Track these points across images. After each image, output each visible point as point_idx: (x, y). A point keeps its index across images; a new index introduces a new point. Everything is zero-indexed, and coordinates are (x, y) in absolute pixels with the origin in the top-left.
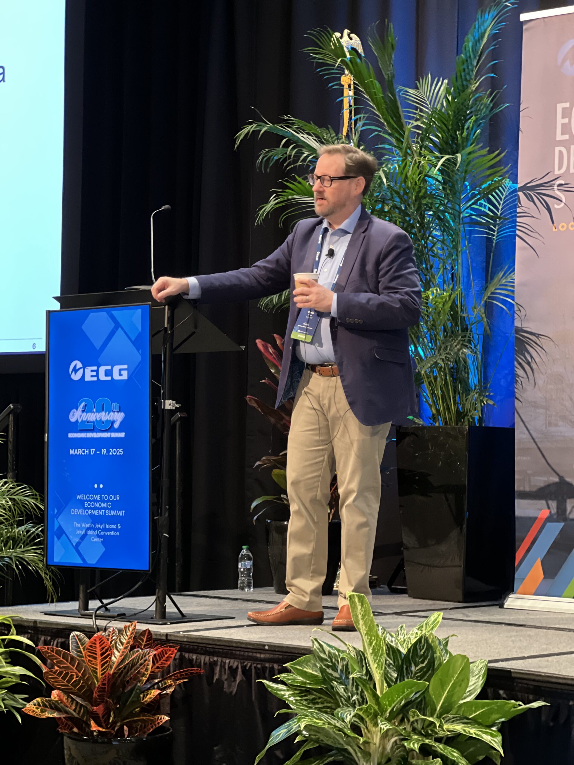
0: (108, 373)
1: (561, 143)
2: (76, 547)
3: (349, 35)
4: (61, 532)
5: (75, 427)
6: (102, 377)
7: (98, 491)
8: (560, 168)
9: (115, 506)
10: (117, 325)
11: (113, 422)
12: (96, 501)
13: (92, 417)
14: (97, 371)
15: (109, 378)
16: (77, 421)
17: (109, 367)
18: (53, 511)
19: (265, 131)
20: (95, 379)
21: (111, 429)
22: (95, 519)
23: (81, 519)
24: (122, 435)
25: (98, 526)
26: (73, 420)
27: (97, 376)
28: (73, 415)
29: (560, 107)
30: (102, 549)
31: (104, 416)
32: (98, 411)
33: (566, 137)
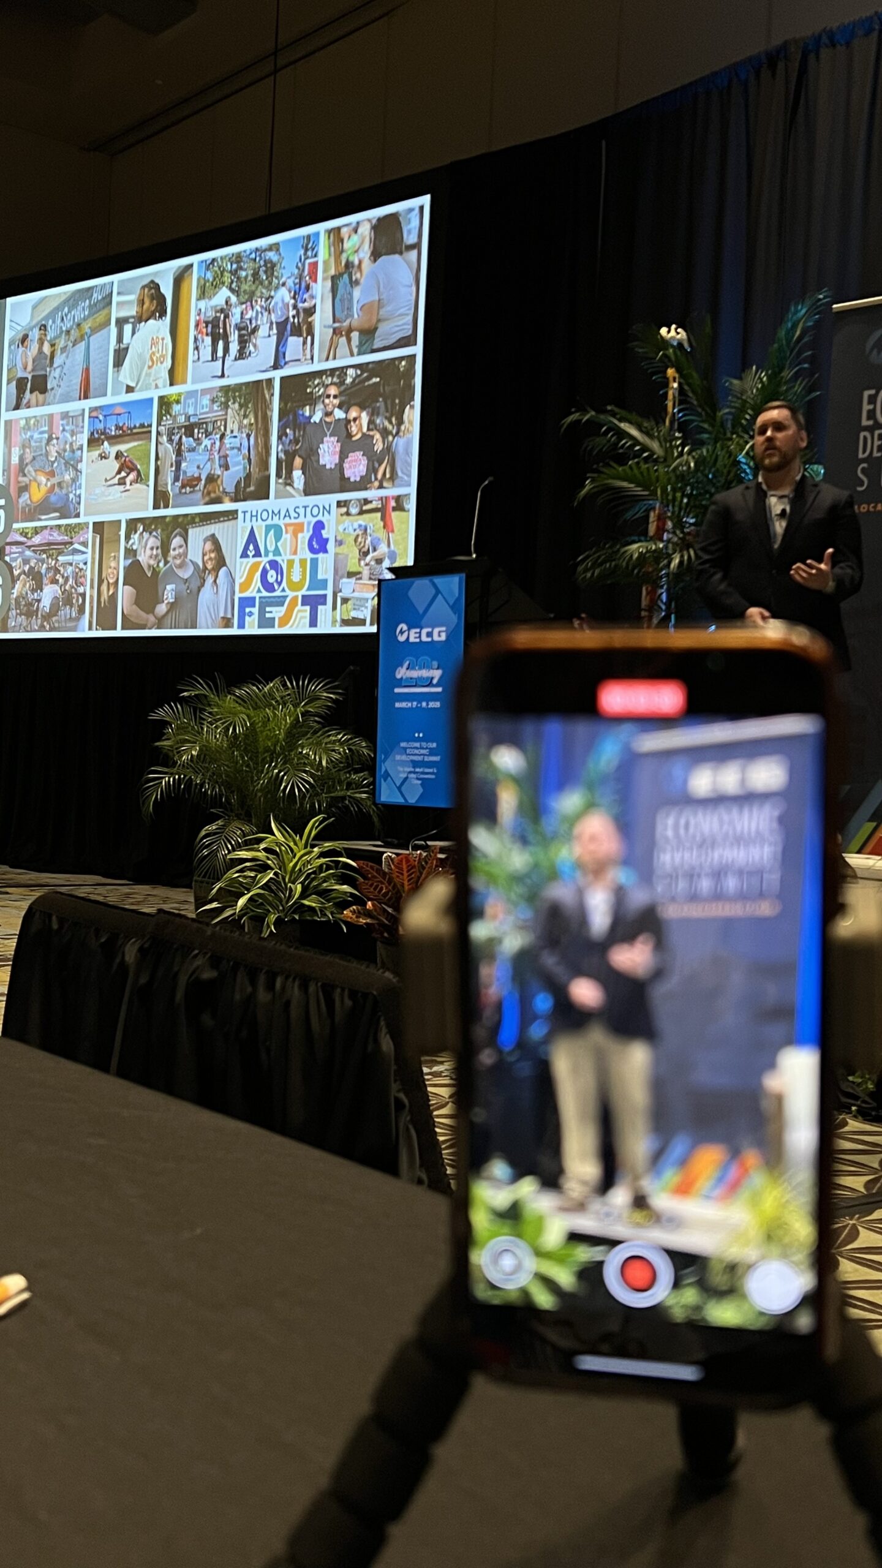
0: (429, 635)
1: (866, 428)
2: (399, 788)
3: (676, 329)
4: (387, 775)
5: (400, 683)
6: (424, 638)
7: (419, 740)
8: (864, 451)
9: (432, 752)
10: (438, 592)
11: (432, 678)
12: (417, 748)
13: (414, 674)
14: (420, 633)
15: (429, 639)
16: (402, 678)
17: (430, 630)
18: (380, 756)
19: (587, 420)
20: (418, 640)
21: (430, 685)
22: (415, 764)
23: (403, 763)
24: (439, 689)
25: (418, 770)
26: (398, 676)
27: (420, 637)
28: (399, 673)
29: (866, 394)
30: (421, 790)
31: (425, 673)
32: (420, 669)
33: (871, 423)
